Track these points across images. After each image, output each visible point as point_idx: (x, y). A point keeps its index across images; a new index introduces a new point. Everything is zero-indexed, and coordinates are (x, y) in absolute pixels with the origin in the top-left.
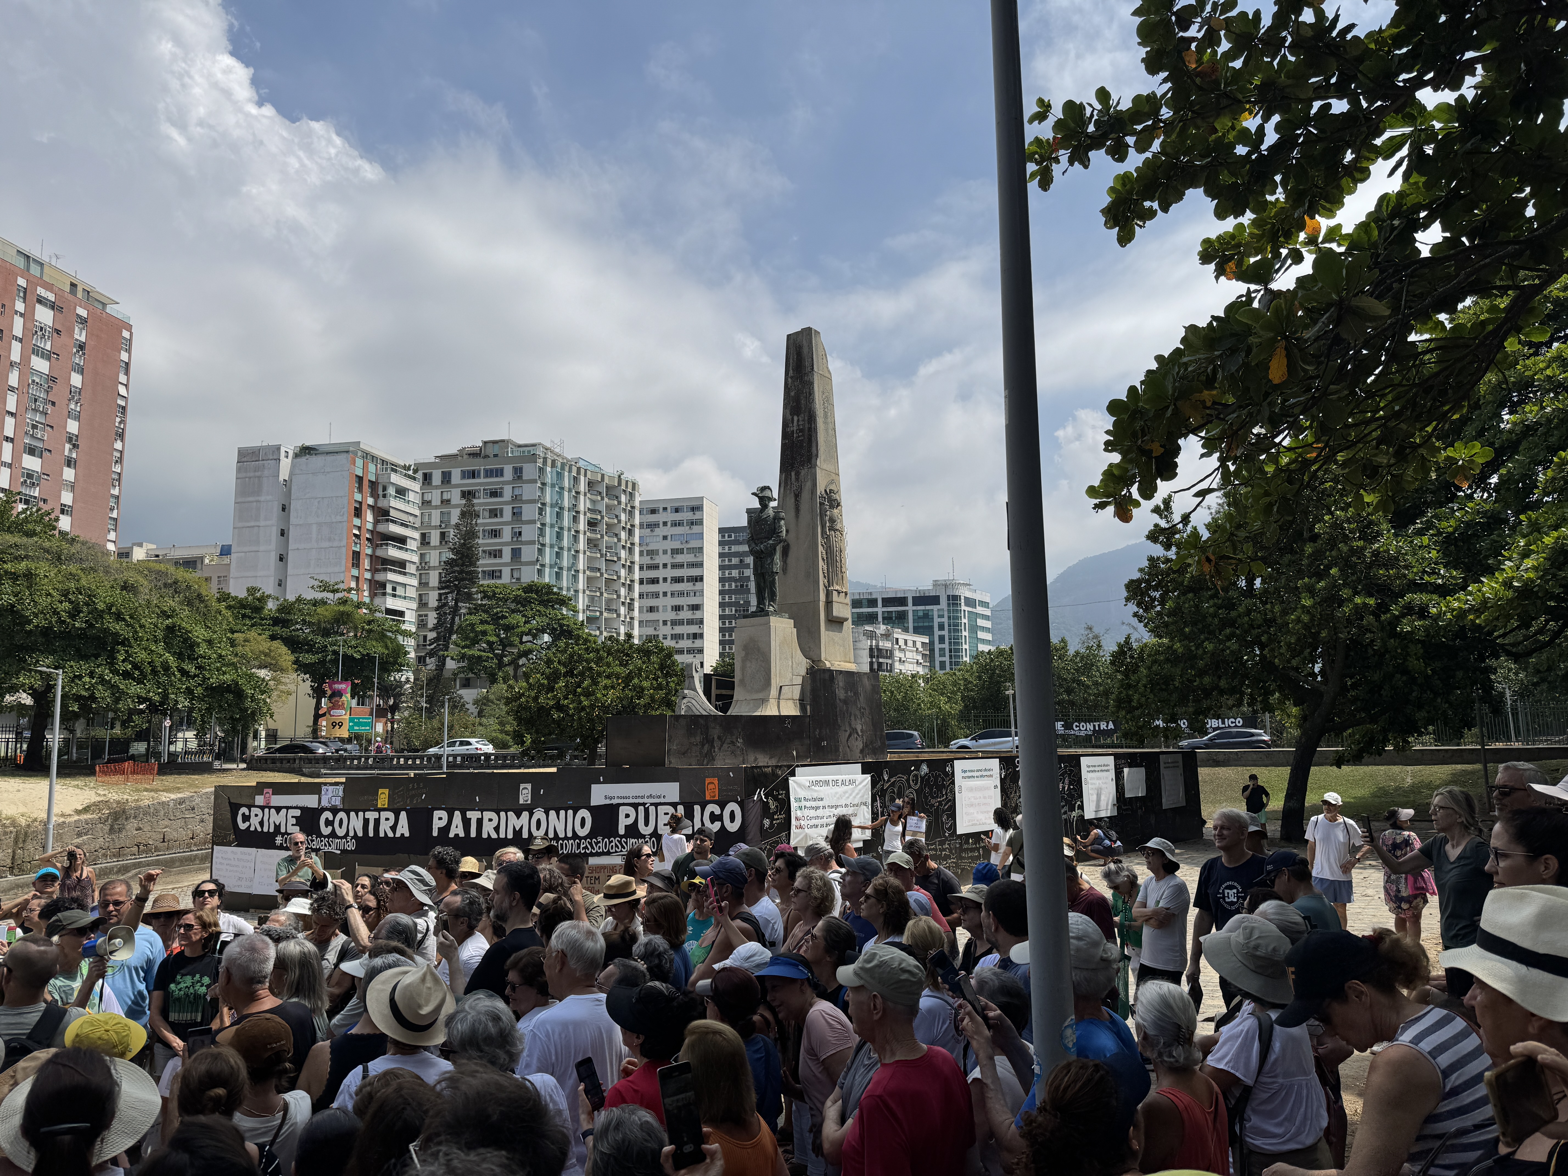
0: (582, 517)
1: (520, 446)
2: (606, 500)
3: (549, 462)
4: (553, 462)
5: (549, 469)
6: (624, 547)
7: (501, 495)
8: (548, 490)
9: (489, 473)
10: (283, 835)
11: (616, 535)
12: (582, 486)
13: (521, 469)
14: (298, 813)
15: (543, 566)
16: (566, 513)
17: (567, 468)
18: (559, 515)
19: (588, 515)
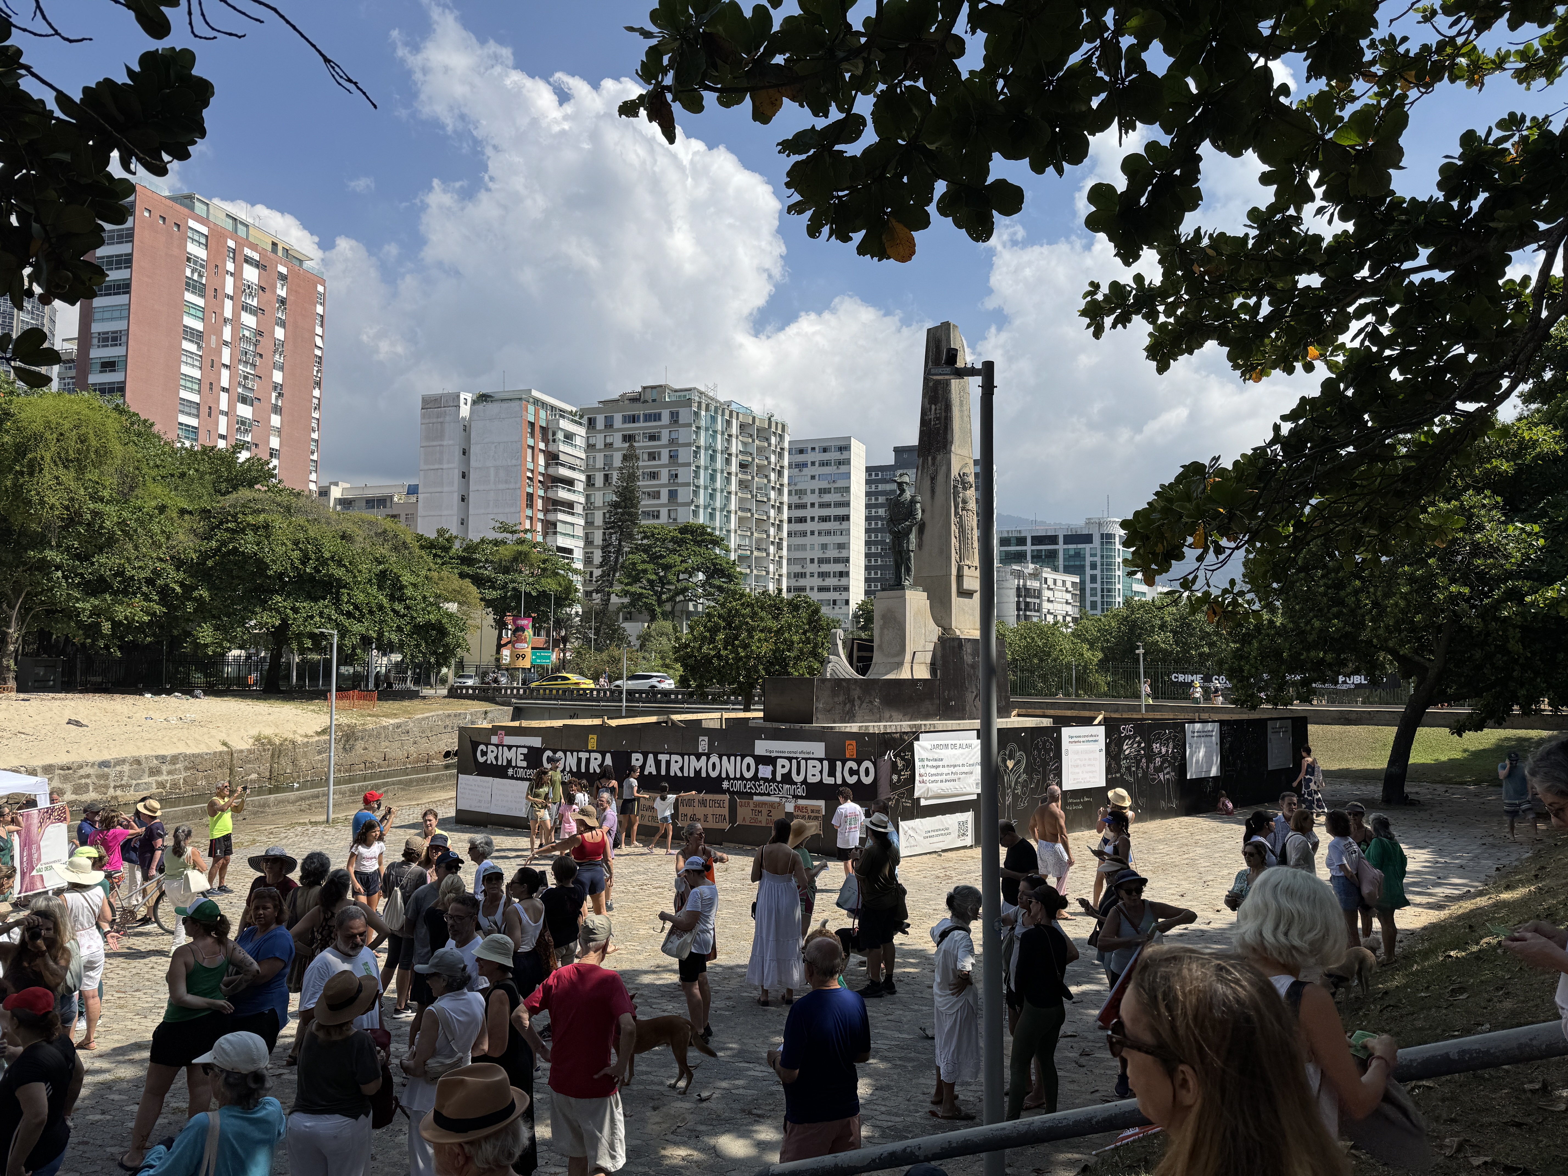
0: (734, 459)
1: (676, 391)
2: (757, 442)
3: (704, 406)
4: (707, 406)
5: (703, 413)
6: (773, 488)
7: (659, 438)
8: (703, 433)
9: (648, 418)
10: (514, 768)
11: (766, 476)
12: (734, 430)
13: (677, 413)
14: (525, 751)
15: (697, 507)
16: (719, 456)
17: (720, 412)
18: (713, 458)
19: (740, 457)
